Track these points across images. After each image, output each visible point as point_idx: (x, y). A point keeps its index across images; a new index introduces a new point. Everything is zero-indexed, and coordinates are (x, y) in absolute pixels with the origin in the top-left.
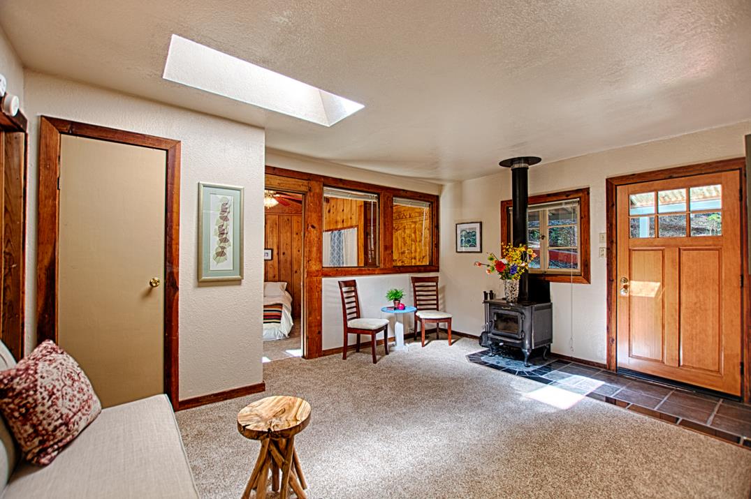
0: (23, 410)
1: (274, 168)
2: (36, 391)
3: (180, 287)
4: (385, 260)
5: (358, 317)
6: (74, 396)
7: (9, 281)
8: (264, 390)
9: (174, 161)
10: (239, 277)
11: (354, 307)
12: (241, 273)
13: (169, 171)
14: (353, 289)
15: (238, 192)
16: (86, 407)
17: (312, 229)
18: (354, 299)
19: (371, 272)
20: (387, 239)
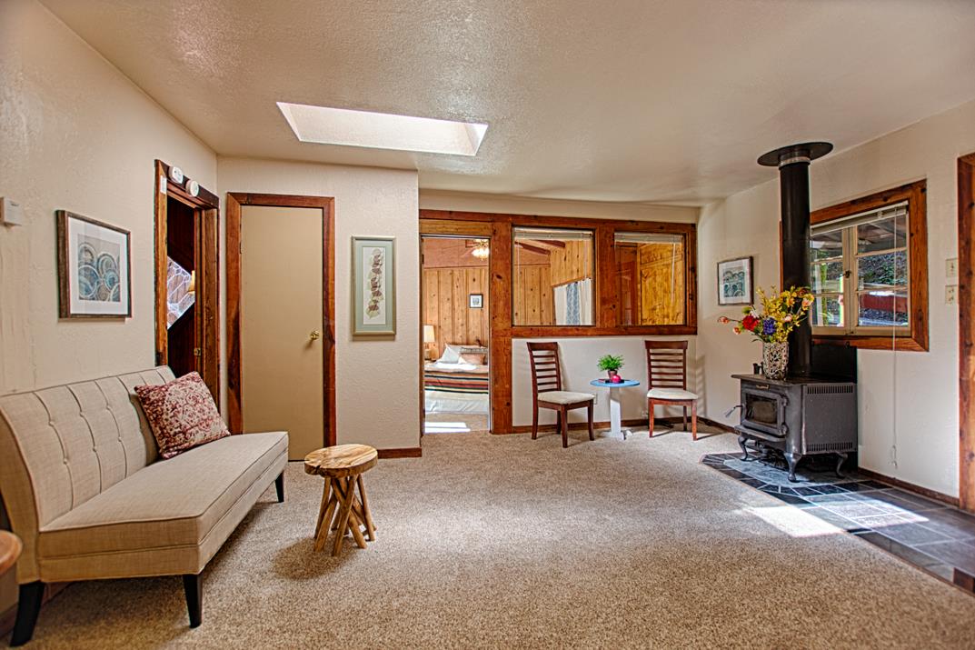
0: (155, 415)
1: (451, 212)
2: (163, 403)
3: (336, 340)
4: (602, 316)
5: (559, 389)
6: (195, 414)
7: (209, 330)
8: (420, 456)
9: (329, 217)
10: (392, 332)
11: (554, 376)
12: (395, 329)
13: (325, 228)
14: (553, 353)
15: (390, 243)
16: (204, 425)
17: (498, 280)
18: (554, 366)
19: (580, 332)
20: (605, 290)
